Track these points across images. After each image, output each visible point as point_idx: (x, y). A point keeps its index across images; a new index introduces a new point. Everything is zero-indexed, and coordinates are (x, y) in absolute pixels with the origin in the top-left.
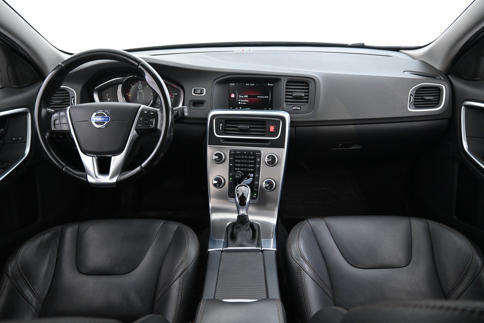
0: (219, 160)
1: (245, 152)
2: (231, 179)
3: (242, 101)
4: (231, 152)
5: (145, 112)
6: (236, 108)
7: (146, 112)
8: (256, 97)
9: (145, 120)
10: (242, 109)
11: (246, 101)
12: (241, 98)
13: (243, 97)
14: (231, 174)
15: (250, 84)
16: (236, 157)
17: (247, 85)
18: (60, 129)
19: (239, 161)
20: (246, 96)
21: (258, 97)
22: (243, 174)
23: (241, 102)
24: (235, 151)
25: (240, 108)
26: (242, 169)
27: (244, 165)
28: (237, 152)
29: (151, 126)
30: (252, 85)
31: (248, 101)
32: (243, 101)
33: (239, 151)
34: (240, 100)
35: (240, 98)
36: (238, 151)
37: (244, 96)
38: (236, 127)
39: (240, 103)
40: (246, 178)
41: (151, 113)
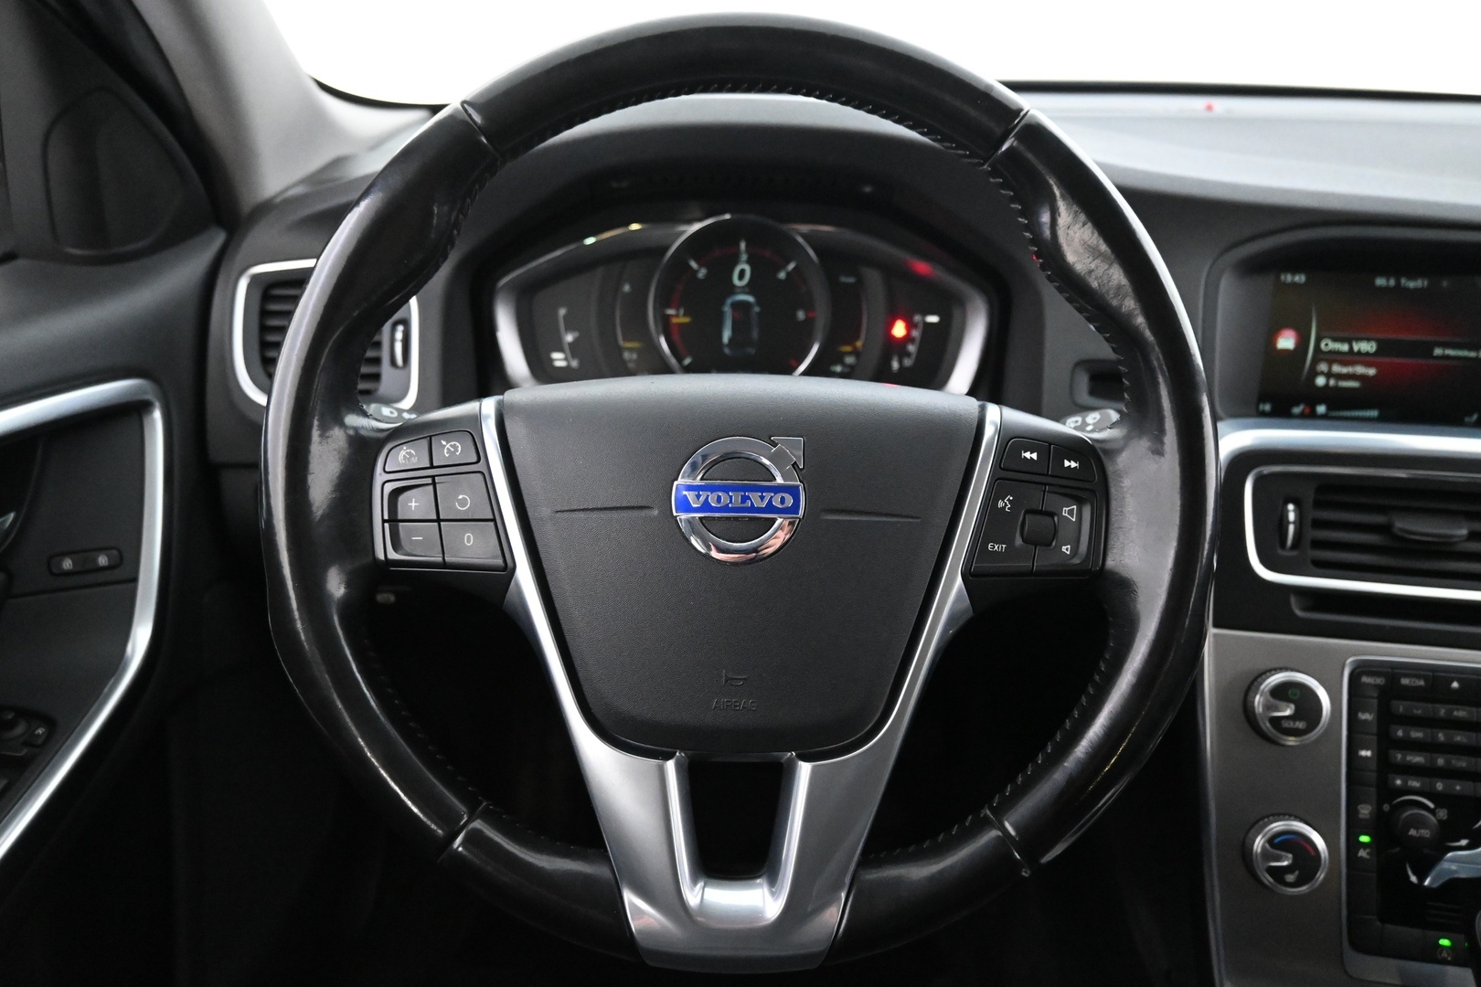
0: (1300, 725)
1: (1455, 685)
2: (1365, 839)
3: (1336, 369)
4: (1365, 679)
5: (1028, 455)
6: (1297, 410)
7: (1034, 456)
8: (1426, 349)
9: (1029, 512)
10: (1330, 420)
11: (1360, 370)
12: (1334, 357)
13: (1345, 347)
14: (1365, 811)
15: (1398, 282)
16: (1400, 707)
17: (1380, 282)
18: (440, 559)
19: (1417, 734)
20: (1366, 347)
21: (1438, 352)
22: (1443, 814)
23: (1329, 375)
24: (1392, 672)
25: (1321, 409)
26: (1440, 786)
27: (1448, 762)
28: (1405, 681)
29: (1066, 549)
30: (1412, 284)
31: (1372, 372)
32: (1345, 370)
33: (1419, 677)
34: (1323, 367)
35: (1332, 352)
36: (1406, 676)
37: (1351, 348)
38: (1385, 529)
39: (1321, 381)
40: (1464, 842)
41: (1067, 463)
